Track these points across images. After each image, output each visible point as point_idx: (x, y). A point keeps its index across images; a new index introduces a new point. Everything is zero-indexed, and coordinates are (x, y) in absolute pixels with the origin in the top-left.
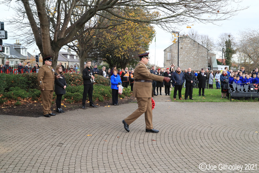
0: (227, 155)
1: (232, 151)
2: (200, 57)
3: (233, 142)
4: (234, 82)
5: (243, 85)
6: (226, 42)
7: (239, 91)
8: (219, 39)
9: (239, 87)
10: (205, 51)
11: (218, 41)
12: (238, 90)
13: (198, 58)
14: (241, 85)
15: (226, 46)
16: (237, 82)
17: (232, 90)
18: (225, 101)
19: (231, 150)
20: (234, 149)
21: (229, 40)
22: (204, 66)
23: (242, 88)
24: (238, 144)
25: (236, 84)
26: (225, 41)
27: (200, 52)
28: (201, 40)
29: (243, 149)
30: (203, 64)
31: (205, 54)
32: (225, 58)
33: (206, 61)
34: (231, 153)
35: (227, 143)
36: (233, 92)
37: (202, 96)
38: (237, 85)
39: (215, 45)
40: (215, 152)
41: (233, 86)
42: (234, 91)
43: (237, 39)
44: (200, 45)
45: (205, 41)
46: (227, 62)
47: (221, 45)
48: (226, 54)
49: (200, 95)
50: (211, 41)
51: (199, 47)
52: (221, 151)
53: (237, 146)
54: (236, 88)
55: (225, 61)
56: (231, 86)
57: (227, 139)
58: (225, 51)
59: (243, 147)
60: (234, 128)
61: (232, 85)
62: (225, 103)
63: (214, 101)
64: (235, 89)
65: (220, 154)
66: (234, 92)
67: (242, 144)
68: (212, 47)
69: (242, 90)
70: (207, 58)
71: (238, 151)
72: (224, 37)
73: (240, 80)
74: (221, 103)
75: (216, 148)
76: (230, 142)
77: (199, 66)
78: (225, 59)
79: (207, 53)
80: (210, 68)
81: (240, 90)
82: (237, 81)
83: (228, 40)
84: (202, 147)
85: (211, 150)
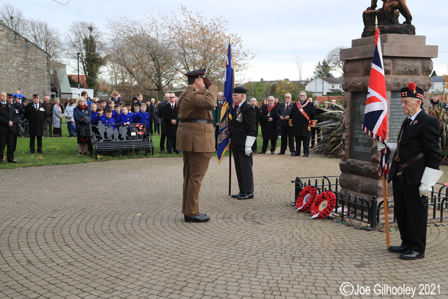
0: (83, 270)
1: (91, 260)
2: (32, 69)
3: (95, 242)
4: (100, 122)
5: (118, 127)
6: (86, 41)
7: (110, 138)
8: (70, 33)
9: (110, 131)
10: (41, 56)
11: (69, 38)
12: (108, 136)
13: (27, 71)
14: (114, 127)
15: (85, 48)
16: (107, 121)
17: (97, 137)
18: (86, 161)
19: (89, 257)
20: (96, 255)
21: (91, 37)
22: (42, 88)
23: (116, 133)
24: (104, 244)
25: (103, 125)
26: (84, 38)
27: (31, 60)
28: (32, 32)
29: (112, 251)
30: (40, 86)
31: (44, 63)
32: (85, 73)
33: (46, 80)
34: (90, 264)
35: (85, 244)
36: (99, 141)
37: (37, 154)
38: (107, 127)
39: (63, 46)
40: (59, 268)
41: (99, 130)
42: (102, 139)
43: (106, 37)
44: (29, 43)
45: (42, 36)
46: (90, 81)
47: (74, 46)
48: (87, 66)
49: (32, 150)
50: (54, 36)
51: (27, 48)
52: (70, 264)
53: (102, 248)
54: (105, 134)
55: (85, 79)
56: (96, 131)
57: (85, 236)
58: (85, 59)
59: (114, 248)
60: (99, 213)
61: (97, 127)
62: (85, 165)
63: (62, 162)
64: (103, 136)
65: (67, 271)
66: (101, 141)
67: (113, 241)
68: (58, 50)
69: (116, 136)
70: (47, 73)
71: (103, 257)
72: (81, 30)
73: (112, 117)
74: (77, 165)
75: (61, 259)
76: (89, 241)
77: (31, 88)
78: (86, 75)
79: (46, 61)
80: (54, 93)
81: (113, 137)
82: (108, 119)
83: (88, 36)
84: (29, 262)
85: (50, 265)
